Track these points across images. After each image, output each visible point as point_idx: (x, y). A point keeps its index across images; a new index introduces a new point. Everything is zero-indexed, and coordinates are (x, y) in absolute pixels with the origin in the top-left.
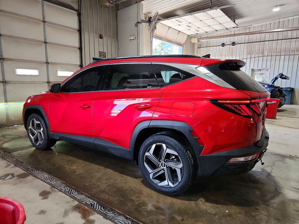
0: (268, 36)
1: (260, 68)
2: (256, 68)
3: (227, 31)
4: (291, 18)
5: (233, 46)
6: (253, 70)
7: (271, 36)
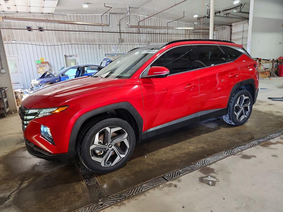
0: (71, 27)
1: (71, 54)
2: (67, 54)
3: (30, 14)
4: (84, 15)
5: (41, 32)
6: (65, 56)
7: (73, 28)
